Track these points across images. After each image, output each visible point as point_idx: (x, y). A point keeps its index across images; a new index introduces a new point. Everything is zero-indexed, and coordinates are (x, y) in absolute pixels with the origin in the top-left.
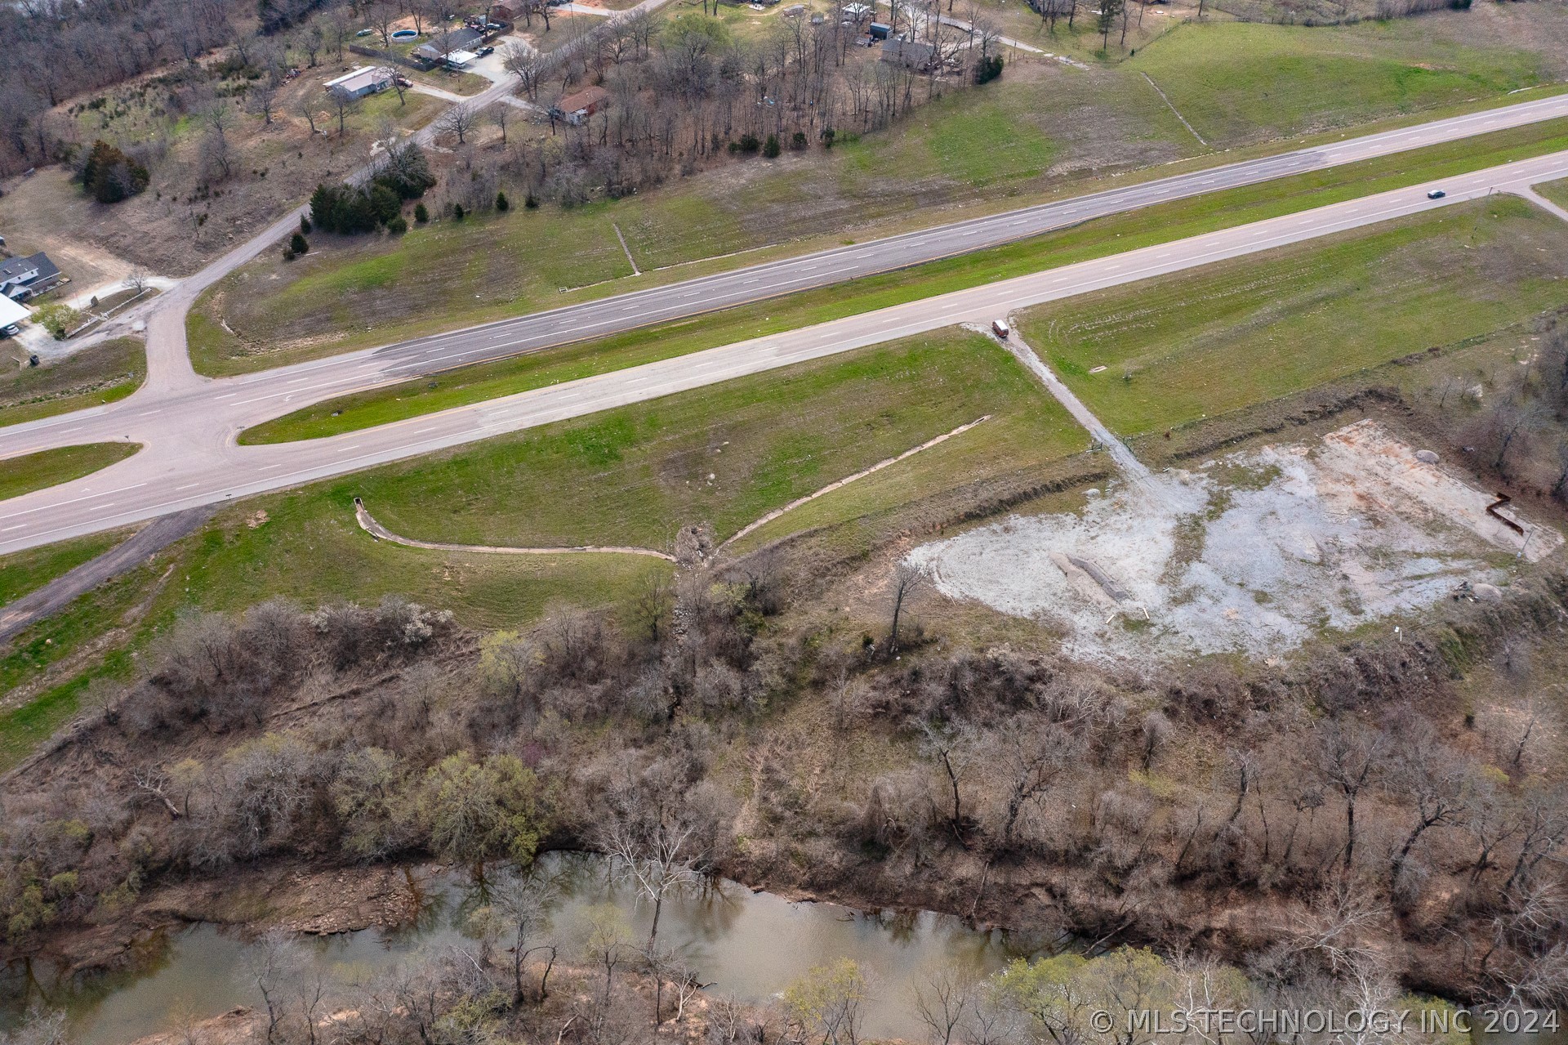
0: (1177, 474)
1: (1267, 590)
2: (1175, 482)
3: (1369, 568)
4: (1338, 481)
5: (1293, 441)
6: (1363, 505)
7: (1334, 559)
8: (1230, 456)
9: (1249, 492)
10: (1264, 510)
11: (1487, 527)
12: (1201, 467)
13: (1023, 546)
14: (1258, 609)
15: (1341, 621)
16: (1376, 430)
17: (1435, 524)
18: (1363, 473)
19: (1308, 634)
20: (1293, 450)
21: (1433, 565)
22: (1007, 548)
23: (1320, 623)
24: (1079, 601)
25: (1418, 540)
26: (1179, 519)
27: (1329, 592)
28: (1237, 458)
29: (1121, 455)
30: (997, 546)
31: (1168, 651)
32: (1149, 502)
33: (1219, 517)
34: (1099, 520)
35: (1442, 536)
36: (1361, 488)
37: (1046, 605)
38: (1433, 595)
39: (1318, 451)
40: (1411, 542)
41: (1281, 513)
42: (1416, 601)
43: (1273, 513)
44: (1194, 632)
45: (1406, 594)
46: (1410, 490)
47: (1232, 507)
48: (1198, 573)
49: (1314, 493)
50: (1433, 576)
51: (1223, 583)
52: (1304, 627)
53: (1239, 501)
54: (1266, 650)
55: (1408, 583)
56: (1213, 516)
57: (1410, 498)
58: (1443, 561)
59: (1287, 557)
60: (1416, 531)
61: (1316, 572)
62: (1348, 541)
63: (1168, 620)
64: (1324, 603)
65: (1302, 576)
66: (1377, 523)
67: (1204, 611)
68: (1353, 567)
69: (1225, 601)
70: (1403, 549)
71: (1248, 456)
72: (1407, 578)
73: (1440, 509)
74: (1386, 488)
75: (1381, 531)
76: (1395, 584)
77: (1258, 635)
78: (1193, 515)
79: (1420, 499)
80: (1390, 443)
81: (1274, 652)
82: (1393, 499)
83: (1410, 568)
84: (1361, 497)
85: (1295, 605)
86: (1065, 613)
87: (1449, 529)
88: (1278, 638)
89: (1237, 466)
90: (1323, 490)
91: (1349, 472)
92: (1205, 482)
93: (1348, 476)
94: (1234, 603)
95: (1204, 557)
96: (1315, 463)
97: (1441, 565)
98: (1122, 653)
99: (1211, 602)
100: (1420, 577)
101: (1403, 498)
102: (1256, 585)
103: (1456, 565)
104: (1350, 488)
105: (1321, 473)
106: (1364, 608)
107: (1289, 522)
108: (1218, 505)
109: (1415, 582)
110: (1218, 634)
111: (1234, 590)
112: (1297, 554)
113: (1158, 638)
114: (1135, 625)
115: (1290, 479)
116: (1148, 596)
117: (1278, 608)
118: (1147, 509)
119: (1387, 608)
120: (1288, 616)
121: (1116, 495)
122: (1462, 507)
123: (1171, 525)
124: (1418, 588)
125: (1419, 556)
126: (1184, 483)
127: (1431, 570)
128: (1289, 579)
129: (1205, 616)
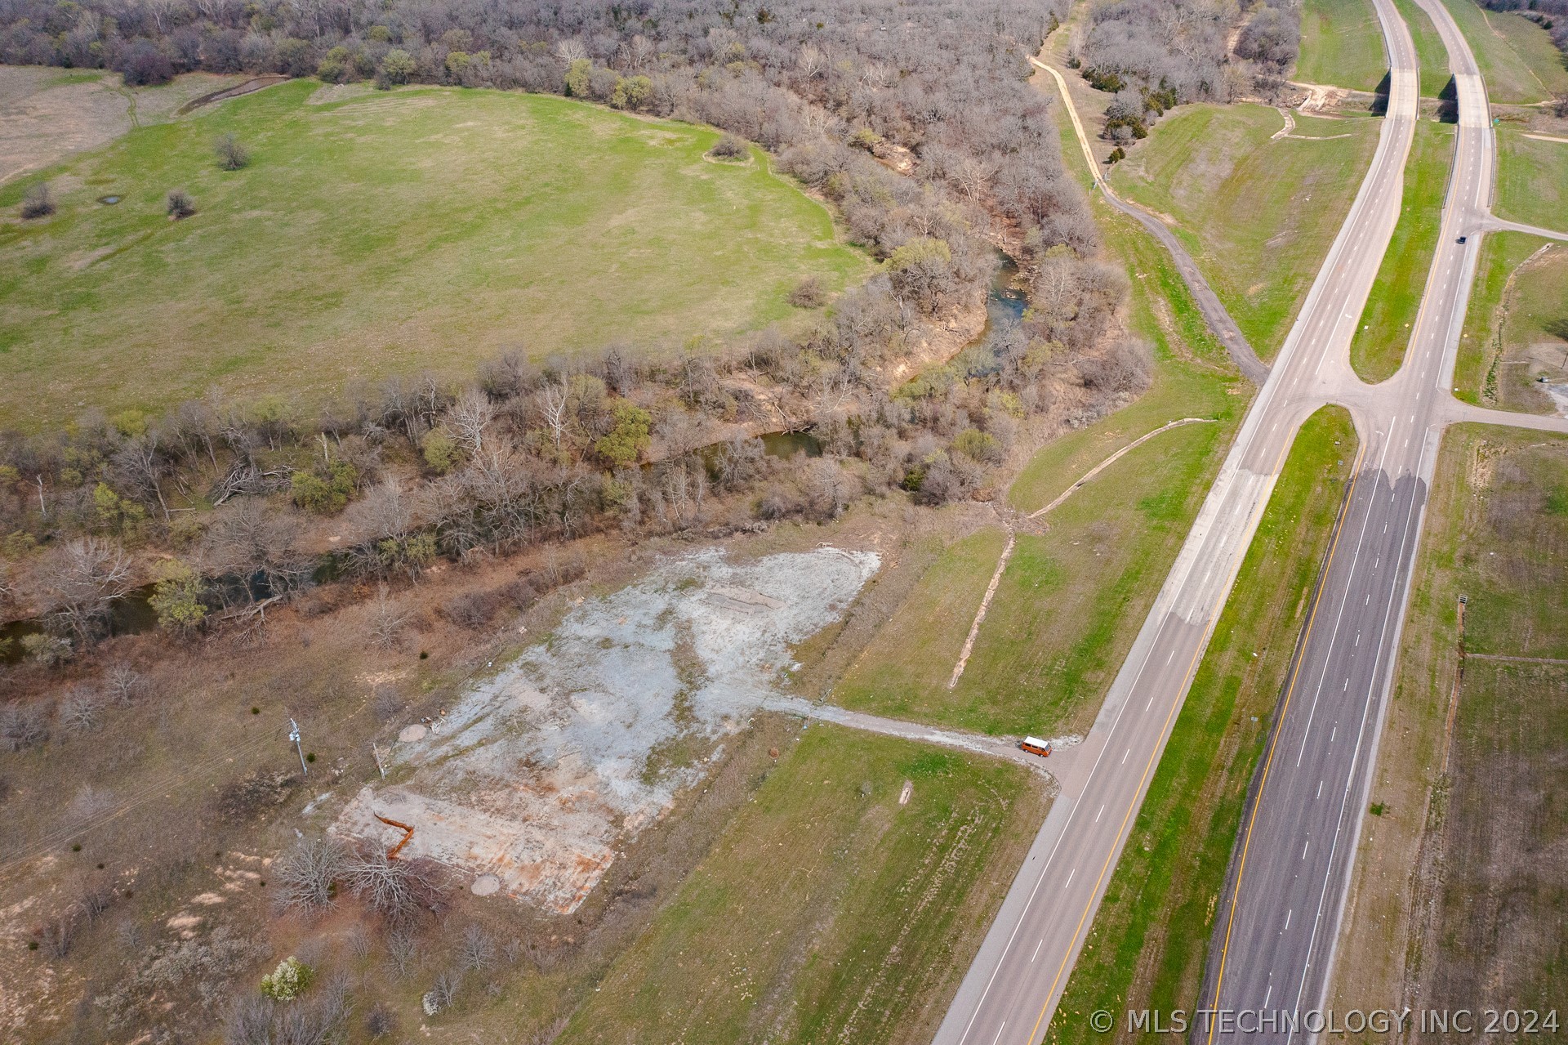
0: (738, 723)
1: (604, 651)
2: (735, 714)
3: (524, 710)
4: (579, 798)
5: (647, 831)
6: (547, 780)
7: (558, 703)
8: (702, 775)
9: (662, 739)
10: (638, 727)
11: (412, 809)
12: (722, 746)
13: (810, 601)
14: (605, 633)
15: (537, 653)
16: (556, 902)
17: (469, 789)
18: (556, 822)
19: (559, 631)
20: (641, 818)
21: (467, 739)
22: (819, 595)
23: (552, 643)
24: (736, 581)
25: (484, 760)
26: (708, 679)
27: (552, 672)
28: (694, 775)
29: (800, 706)
30: (827, 593)
31: (656, 577)
32: (744, 682)
33: (675, 698)
34: (772, 648)
35: (461, 775)
36: (552, 800)
37: (757, 569)
38: (463, 708)
39: (615, 831)
40: (490, 755)
41: (623, 730)
42: (477, 696)
43: (629, 726)
44: (644, 597)
45: (487, 698)
46: (500, 821)
47: (670, 714)
48: (665, 640)
49: (599, 769)
50: (466, 727)
51: (642, 641)
52: (564, 635)
53: (665, 724)
54: (588, 607)
55: (485, 711)
56: (681, 697)
57: (498, 810)
58: (456, 748)
59: (600, 687)
60: (487, 771)
61: (570, 685)
62: (550, 729)
63: (667, 597)
64: (554, 661)
65: (580, 677)
66: (528, 764)
67: (645, 614)
68: (539, 702)
69: (633, 628)
70: (496, 744)
71: (683, 784)
72: (488, 715)
73: (465, 810)
74: (525, 813)
75: (521, 755)
76: (498, 704)
77: (596, 615)
78: (698, 689)
79: (488, 814)
80: (535, 886)
81: (580, 607)
82: (516, 801)
83: (486, 726)
84: (550, 789)
85: (577, 649)
86: (739, 570)
87: (453, 789)
88: (581, 619)
89: (689, 765)
90: (591, 778)
91: (571, 817)
92: (709, 730)
93: (571, 811)
94: (627, 632)
95: (668, 656)
96: (610, 811)
97: (458, 742)
98: (684, 563)
99: (644, 622)
100: (475, 722)
101: (505, 807)
102: (615, 652)
103: (444, 749)
104: (565, 794)
105: (601, 800)
106: (521, 671)
107: (610, 723)
108: (683, 711)
109: (480, 714)
110: (626, 603)
111: (630, 639)
112: (592, 694)
113: (667, 583)
114: (687, 585)
115: (629, 777)
116: (691, 607)
117: (590, 641)
118: (740, 674)
119: (501, 680)
120: (580, 638)
121: (775, 675)
122: (442, 824)
123: (712, 671)
124: (478, 709)
125: (480, 744)
126: (726, 717)
127: (467, 733)
128: (590, 668)
129: (641, 611)
